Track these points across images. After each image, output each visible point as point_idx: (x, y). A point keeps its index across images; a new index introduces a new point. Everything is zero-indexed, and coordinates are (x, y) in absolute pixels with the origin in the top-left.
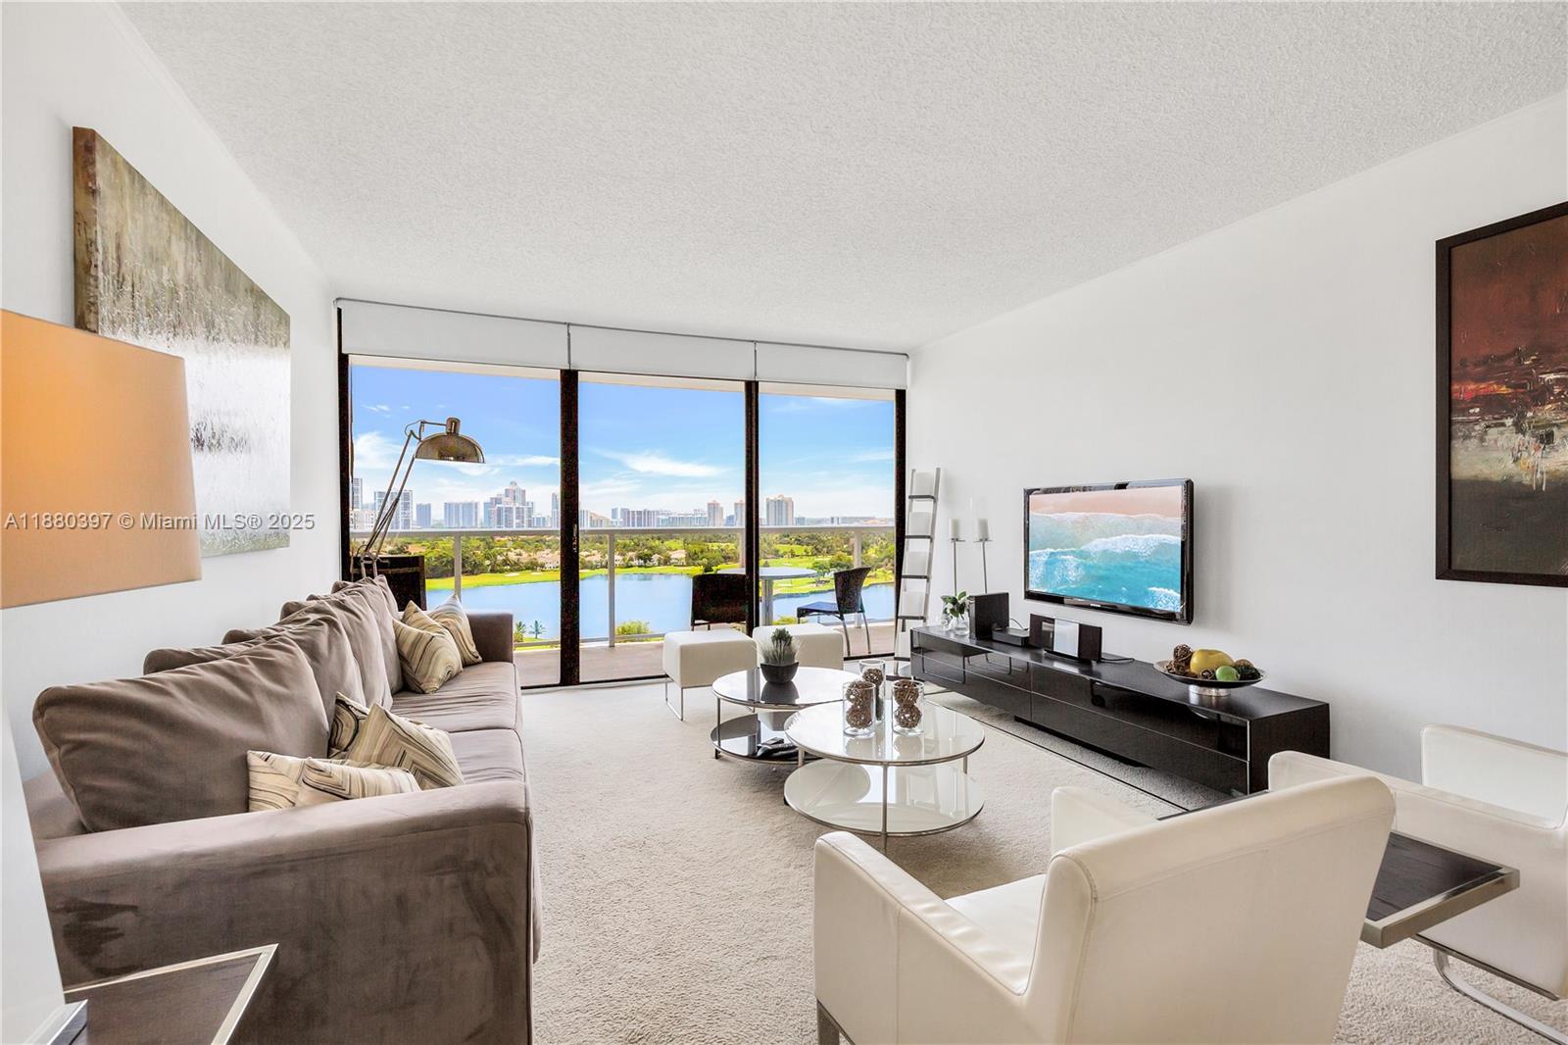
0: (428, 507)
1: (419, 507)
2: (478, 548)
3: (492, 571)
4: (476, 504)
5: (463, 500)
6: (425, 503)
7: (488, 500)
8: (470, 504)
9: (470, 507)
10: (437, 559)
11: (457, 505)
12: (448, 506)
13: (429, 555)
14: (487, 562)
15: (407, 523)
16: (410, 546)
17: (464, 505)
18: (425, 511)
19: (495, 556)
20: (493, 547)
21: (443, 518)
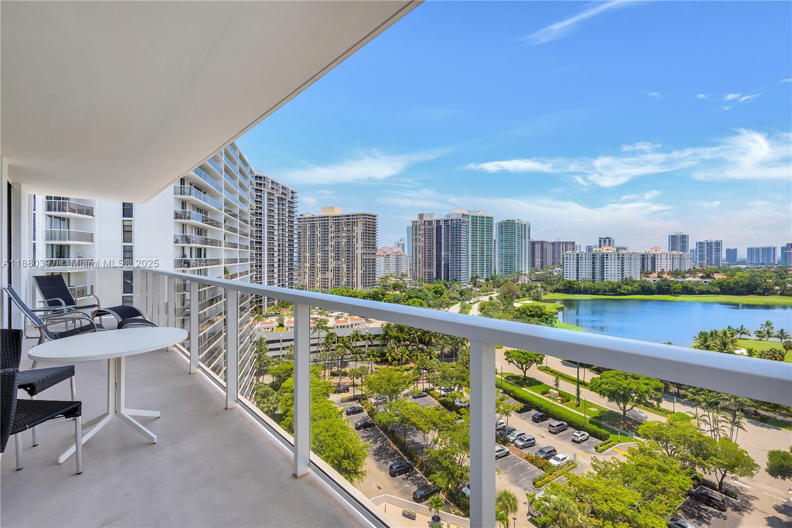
0: (735, 251)
1: (728, 251)
2: (770, 278)
3: (781, 294)
4: (774, 249)
5: (762, 247)
6: (732, 248)
7: (784, 245)
8: (769, 249)
9: (768, 251)
10: (735, 283)
11: (758, 249)
12: (750, 251)
13: (728, 281)
14: (777, 288)
15: (718, 260)
16: (715, 274)
17: (763, 249)
18: (732, 253)
19: (785, 284)
20: (785, 278)
21: (746, 257)
